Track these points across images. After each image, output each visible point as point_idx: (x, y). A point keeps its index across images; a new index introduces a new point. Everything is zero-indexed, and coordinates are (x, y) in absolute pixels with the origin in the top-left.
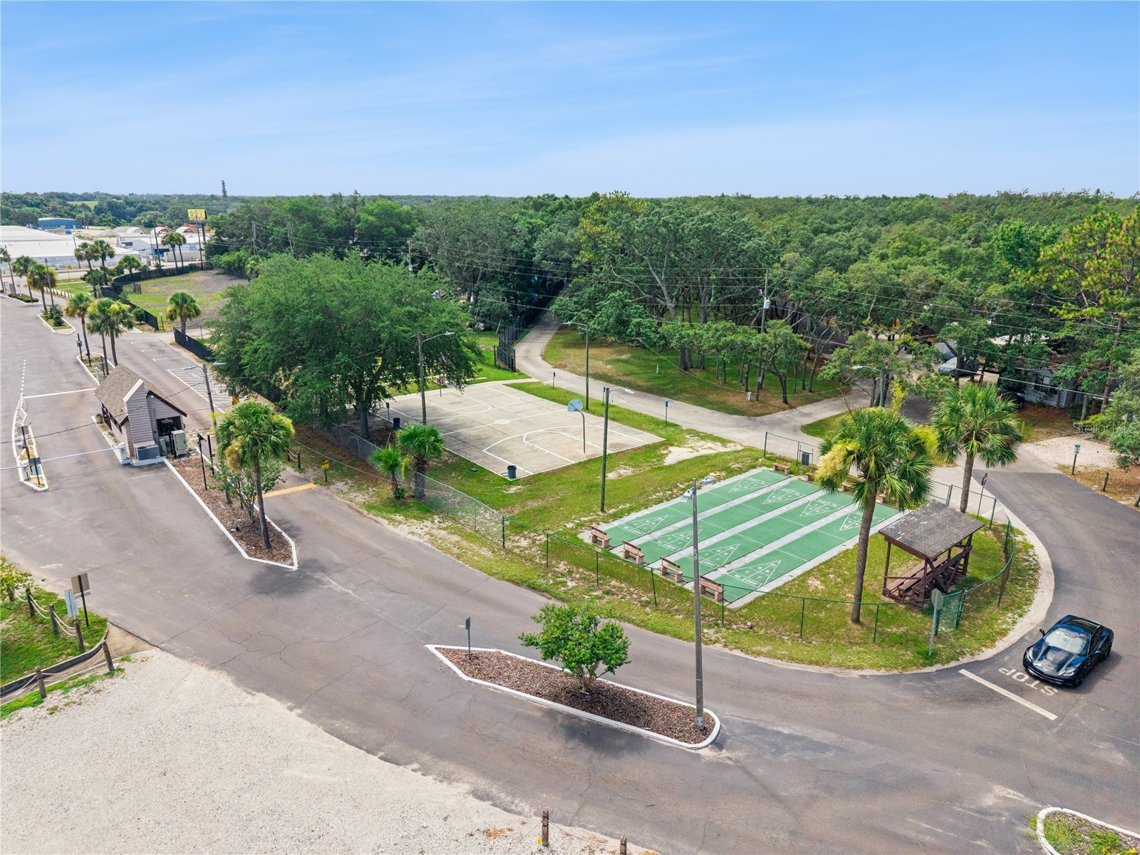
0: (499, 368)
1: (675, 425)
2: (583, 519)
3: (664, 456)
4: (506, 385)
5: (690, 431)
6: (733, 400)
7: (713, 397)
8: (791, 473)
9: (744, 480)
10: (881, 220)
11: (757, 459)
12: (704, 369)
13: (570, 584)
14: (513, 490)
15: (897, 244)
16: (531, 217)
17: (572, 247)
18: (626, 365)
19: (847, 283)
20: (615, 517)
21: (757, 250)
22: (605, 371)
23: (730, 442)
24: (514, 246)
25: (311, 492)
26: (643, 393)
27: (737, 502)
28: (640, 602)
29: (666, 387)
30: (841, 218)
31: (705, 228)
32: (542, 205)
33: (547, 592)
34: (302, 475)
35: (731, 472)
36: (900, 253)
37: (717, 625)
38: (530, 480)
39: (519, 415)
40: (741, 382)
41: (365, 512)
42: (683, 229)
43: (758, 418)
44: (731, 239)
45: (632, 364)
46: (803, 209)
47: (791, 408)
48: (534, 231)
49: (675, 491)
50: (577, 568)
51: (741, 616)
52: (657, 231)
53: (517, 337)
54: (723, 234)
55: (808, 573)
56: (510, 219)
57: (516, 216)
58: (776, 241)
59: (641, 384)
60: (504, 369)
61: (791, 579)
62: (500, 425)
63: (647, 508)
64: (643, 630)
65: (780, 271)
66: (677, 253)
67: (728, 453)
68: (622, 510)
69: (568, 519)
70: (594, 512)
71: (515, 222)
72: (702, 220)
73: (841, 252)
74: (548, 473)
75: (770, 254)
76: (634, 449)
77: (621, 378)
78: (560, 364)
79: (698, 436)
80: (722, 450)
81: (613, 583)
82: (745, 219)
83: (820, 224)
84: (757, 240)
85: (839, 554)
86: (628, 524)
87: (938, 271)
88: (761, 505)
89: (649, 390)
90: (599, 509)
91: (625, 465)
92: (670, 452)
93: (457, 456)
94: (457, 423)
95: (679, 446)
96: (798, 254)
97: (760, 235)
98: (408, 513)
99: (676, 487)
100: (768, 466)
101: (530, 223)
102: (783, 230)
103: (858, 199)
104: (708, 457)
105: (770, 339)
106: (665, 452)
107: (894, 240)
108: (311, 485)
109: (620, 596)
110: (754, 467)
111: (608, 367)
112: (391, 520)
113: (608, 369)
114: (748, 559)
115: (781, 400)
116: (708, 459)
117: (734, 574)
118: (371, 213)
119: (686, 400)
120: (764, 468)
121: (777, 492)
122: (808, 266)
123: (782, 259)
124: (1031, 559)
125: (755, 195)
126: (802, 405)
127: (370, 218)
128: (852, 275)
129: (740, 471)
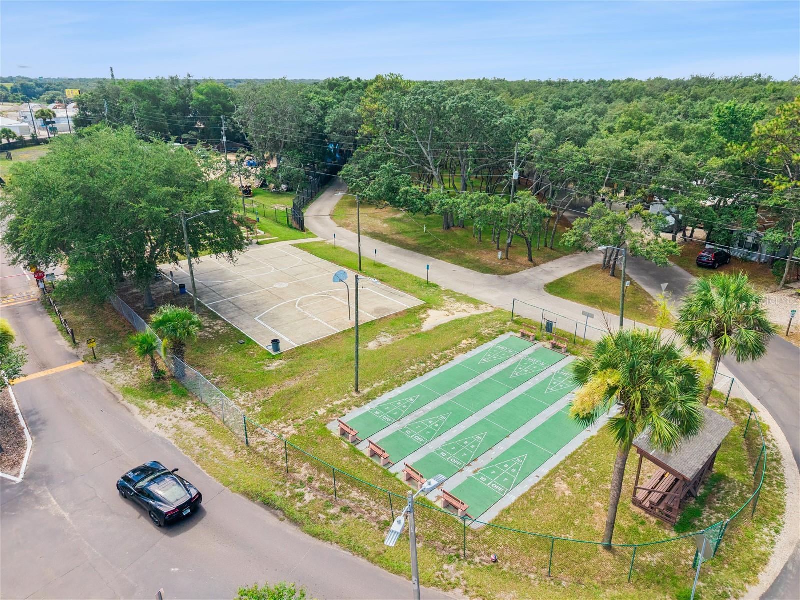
0: (291, 227)
1: (436, 286)
2: (336, 403)
3: (422, 320)
4: (292, 245)
5: (449, 293)
6: (487, 258)
7: (470, 255)
8: (536, 339)
9: (493, 348)
10: (605, 98)
11: (505, 323)
12: (463, 227)
13: (309, 497)
14: (275, 365)
15: (623, 119)
16: (325, 96)
17: (356, 121)
18: (400, 224)
19: (585, 156)
20: (369, 398)
21: (507, 126)
22: (381, 230)
23: (482, 303)
24: (308, 120)
25: (77, 372)
26: (411, 252)
27: (486, 376)
28: (379, 523)
29: (430, 246)
30: (574, 97)
31: (463, 106)
32: (336, 85)
33: (281, 510)
34: (74, 352)
35: (482, 339)
36: (626, 127)
37: (458, 557)
38: (293, 354)
39: (297, 277)
40: (494, 240)
41: (121, 397)
42: (445, 107)
43: (507, 277)
44: (486, 116)
45: (405, 223)
46: (544, 90)
47: (536, 265)
48: (325, 107)
49: (429, 363)
50: (320, 473)
51: (485, 542)
52: (422, 109)
53: (311, 198)
54: (479, 112)
55: (554, 473)
56: (307, 97)
57: (312, 95)
58: (525, 118)
59: (410, 242)
60: (296, 229)
61: (537, 480)
62: (278, 289)
63: (400, 386)
64: (377, 568)
65: (528, 145)
66: (442, 128)
67: (480, 317)
68: (376, 389)
69: (320, 403)
70: (349, 393)
71: (311, 100)
72: (461, 99)
73: (579, 128)
74: (312, 344)
75: (519, 130)
76: (396, 315)
77: (394, 237)
78: (345, 223)
79: (455, 297)
80: (475, 312)
81: (355, 494)
82: (498, 99)
83: (558, 101)
84: (508, 117)
85: (585, 443)
86: (380, 408)
87: (666, 145)
88: (509, 380)
89: (417, 249)
90: (354, 389)
91: (386, 332)
92: (429, 316)
93: (228, 325)
94: (239, 287)
95: (437, 309)
96: (543, 131)
97: (511, 112)
98: (163, 399)
99: (431, 358)
100: (516, 332)
101: (323, 101)
102: (531, 108)
103: (583, 82)
104: (460, 322)
105: (519, 209)
106: (424, 316)
107: (620, 115)
108: (79, 364)
109: (359, 515)
110: (502, 333)
111: (385, 225)
112: (143, 408)
113: (383, 227)
114: (494, 454)
115: (527, 258)
116: (462, 324)
117: (480, 476)
118: (201, 93)
119: (448, 259)
120: (512, 333)
121: (523, 362)
122: (552, 141)
123: (530, 135)
124: (771, 446)
125: (509, 79)
126: (544, 262)
127: (201, 97)
128: (590, 149)
129: (491, 338)
